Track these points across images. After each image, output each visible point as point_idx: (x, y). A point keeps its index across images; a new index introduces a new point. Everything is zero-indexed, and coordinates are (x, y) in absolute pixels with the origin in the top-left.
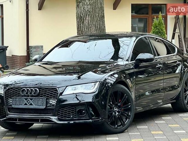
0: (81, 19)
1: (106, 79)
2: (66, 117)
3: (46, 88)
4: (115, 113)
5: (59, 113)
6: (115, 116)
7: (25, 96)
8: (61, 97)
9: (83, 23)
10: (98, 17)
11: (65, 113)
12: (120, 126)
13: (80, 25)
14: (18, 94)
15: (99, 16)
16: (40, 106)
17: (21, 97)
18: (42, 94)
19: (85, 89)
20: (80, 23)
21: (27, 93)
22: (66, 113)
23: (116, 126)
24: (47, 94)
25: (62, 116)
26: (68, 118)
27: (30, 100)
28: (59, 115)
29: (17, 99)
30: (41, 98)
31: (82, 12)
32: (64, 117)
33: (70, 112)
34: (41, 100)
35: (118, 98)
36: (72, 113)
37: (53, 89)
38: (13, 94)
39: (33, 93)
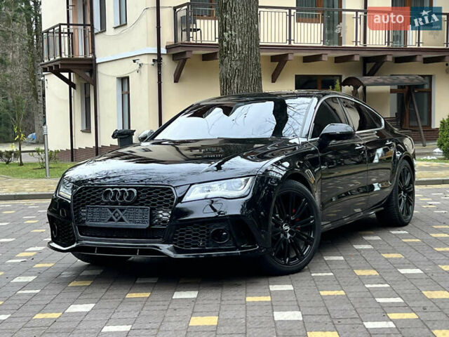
1: (267, 171)
2: (189, 244)
3: (151, 189)
4: (286, 235)
5: (177, 236)
6: (285, 240)
7: (111, 203)
8: (179, 205)
11: (187, 237)
12: (294, 259)
13: (225, 91)
14: (97, 200)
15: (254, 77)
16: (139, 224)
17: (102, 205)
18: (141, 200)
19: (227, 189)
20: (225, 88)
21: (114, 198)
22: (190, 237)
23: (287, 260)
24: (153, 200)
25: (183, 242)
26: (193, 246)
27: (119, 211)
28: (176, 240)
29: (95, 210)
30: (141, 208)
31: (229, 71)
32: (186, 244)
33: (197, 234)
34: (140, 211)
35: (290, 207)
36: (201, 236)
37: (163, 189)
38: (89, 199)
39: (125, 198)
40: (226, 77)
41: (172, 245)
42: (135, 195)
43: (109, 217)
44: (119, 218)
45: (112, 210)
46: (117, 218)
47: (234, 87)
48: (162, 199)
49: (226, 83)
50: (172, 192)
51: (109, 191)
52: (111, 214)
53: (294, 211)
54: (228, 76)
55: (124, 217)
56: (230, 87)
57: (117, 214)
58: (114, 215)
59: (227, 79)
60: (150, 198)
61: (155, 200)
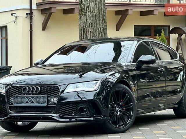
0: (83, 31)
1: (107, 78)
3: (48, 87)
4: (117, 113)
5: (61, 110)
6: (117, 115)
7: (27, 94)
8: (62, 95)
9: (85, 35)
10: (101, 29)
12: (122, 125)
13: (82, 37)
14: (20, 92)
15: (102, 27)
16: (40, 104)
17: (22, 95)
18: (43, 92)
19: (86, 87)
20: (83, 35)
21: (28, 92)
22: (68, 110)
23: (118, 125)
24: (49, 92)
25: (64, 113)
26: (69, 115)
28: (61, 112)
29: (18, 97)
30: (42, 96)
31: (85, 24)
32: (66, 114)
33: (71, 109)
34: (42, 98)
35: (120, 98)
36: (73, 110)
37: (54, 87)
38: (15, 93)
39: (34, 92)
40: (83, 28)
41: (58, 115)
42: (40, 89)
43: (26, 101)
44: (31, 101)
45: (27, 97)
46: (30, 101)
47: (88, 34)
48: (53, 91)
49: (83, 32)
50: (59, 88)
51: (26, 88)
52: (27, 100)
53: (122, 100)
54: (84, 27)
55: (34, 101)
56: (86, 34)
57: (30, 100)
58: (29, 100)
59: (84, 29)
60: (47, 91)
61: (50, 92)
